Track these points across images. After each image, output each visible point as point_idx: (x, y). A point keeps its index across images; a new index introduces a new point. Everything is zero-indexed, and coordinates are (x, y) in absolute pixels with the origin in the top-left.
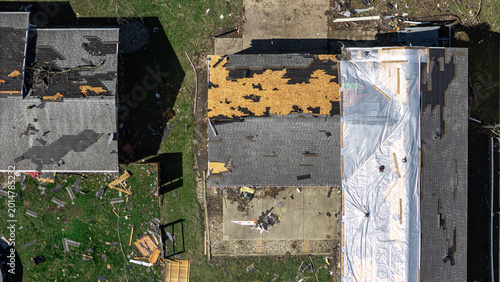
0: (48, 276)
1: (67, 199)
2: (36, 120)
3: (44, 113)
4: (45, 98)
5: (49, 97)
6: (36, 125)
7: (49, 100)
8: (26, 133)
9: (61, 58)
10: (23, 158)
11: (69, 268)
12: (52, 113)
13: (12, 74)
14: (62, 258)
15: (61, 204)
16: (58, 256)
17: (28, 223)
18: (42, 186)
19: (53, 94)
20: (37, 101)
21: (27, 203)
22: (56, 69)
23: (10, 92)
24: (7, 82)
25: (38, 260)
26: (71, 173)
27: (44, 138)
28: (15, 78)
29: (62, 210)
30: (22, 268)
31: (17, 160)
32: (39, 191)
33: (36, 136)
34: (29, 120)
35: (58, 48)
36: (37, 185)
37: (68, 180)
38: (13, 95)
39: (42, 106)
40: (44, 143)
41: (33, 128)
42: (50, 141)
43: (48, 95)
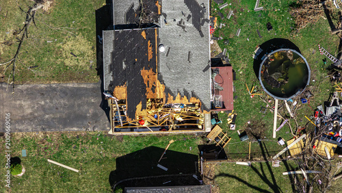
0: (280, 21)
1: (227, 9)
2: (175, 20)
3: (170, 14)
4: (159, 13)
5: (159, 10)
6: (178, 20)
7: (161, 10)
8: (184, 28)
9: (133, 6)
10: (200, 31)
11: (274, 6)
12: (170, 9)
13: (144, 36)
14: (268, 12)
15: (232, 12)
16: (266, 15)
17: (245, 35)
18: (219, 25)
19: (157, 8)
20: (162, 18)
21: (231, 36)
22: (140, 8)
23: (156, 36)
24: (149, 39)
25: (269, 27)
26: (210, 6)
27: (187, 16)
28: (147, 34)
29: (235, 12)
30: (275, 39)
31: (202, 36)
32: (223, 27)
33: (185, 21)
34: (175, 25)
35: (126, 9)
36: (219, 29)
37: (214, 7)
38: (158, 34)
39: (165, 15)
40: (189, 16)
41: (180, 22)
42: (188, 12)
43: (157, 12)
